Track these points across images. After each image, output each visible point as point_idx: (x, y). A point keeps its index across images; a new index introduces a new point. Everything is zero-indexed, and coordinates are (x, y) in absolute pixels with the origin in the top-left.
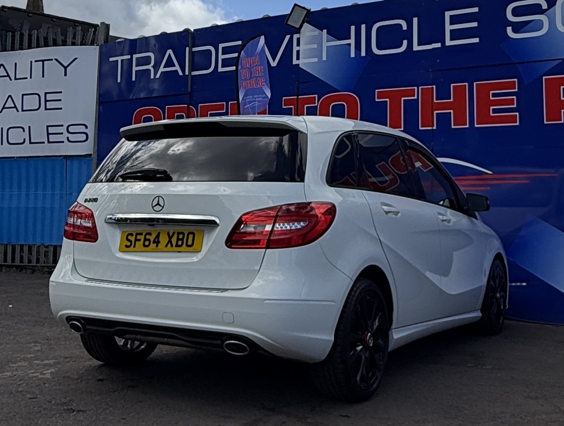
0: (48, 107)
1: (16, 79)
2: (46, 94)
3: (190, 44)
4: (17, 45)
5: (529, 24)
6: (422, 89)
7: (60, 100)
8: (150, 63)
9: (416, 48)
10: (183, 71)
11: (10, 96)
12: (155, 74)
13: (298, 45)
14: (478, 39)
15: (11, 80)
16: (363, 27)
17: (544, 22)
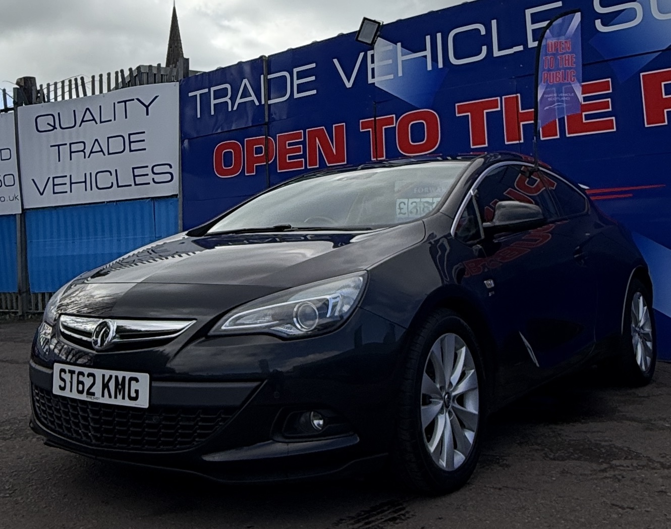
0: (132, 149)
1: (101, 122)
2: (130, 135)
3: (265, 72)
5: (621, 13)
6: (505, 99)
7: (144, 141)
8: (226, 96)
9: (497, 53)
10: (260, 101)
11: (96, 140)
12: (233, 107)
13: (373, 62)
15: (97, 123)
16: (439, 35)
17: (637, 10)
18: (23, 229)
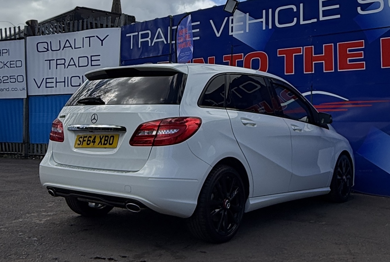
0: (92, 64)
1: (75, 48)
2: (91, 56)
3: (171, 25)
4: (76, 29)
5: (371, 5)
6: (305, 48)
7: (99, 60)
8: (148, 37)
9: (302, 22)
10: (167, 41)
11: (72, 58)
12: (151, 44)
13: (232, 23)
14: (339, 15)
15: (72, 49)
16: (270, 10)
17: (381, 3)
18: (27, 107)
